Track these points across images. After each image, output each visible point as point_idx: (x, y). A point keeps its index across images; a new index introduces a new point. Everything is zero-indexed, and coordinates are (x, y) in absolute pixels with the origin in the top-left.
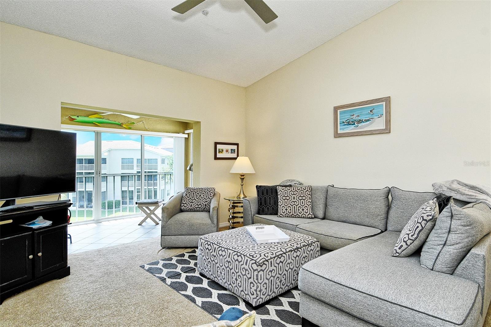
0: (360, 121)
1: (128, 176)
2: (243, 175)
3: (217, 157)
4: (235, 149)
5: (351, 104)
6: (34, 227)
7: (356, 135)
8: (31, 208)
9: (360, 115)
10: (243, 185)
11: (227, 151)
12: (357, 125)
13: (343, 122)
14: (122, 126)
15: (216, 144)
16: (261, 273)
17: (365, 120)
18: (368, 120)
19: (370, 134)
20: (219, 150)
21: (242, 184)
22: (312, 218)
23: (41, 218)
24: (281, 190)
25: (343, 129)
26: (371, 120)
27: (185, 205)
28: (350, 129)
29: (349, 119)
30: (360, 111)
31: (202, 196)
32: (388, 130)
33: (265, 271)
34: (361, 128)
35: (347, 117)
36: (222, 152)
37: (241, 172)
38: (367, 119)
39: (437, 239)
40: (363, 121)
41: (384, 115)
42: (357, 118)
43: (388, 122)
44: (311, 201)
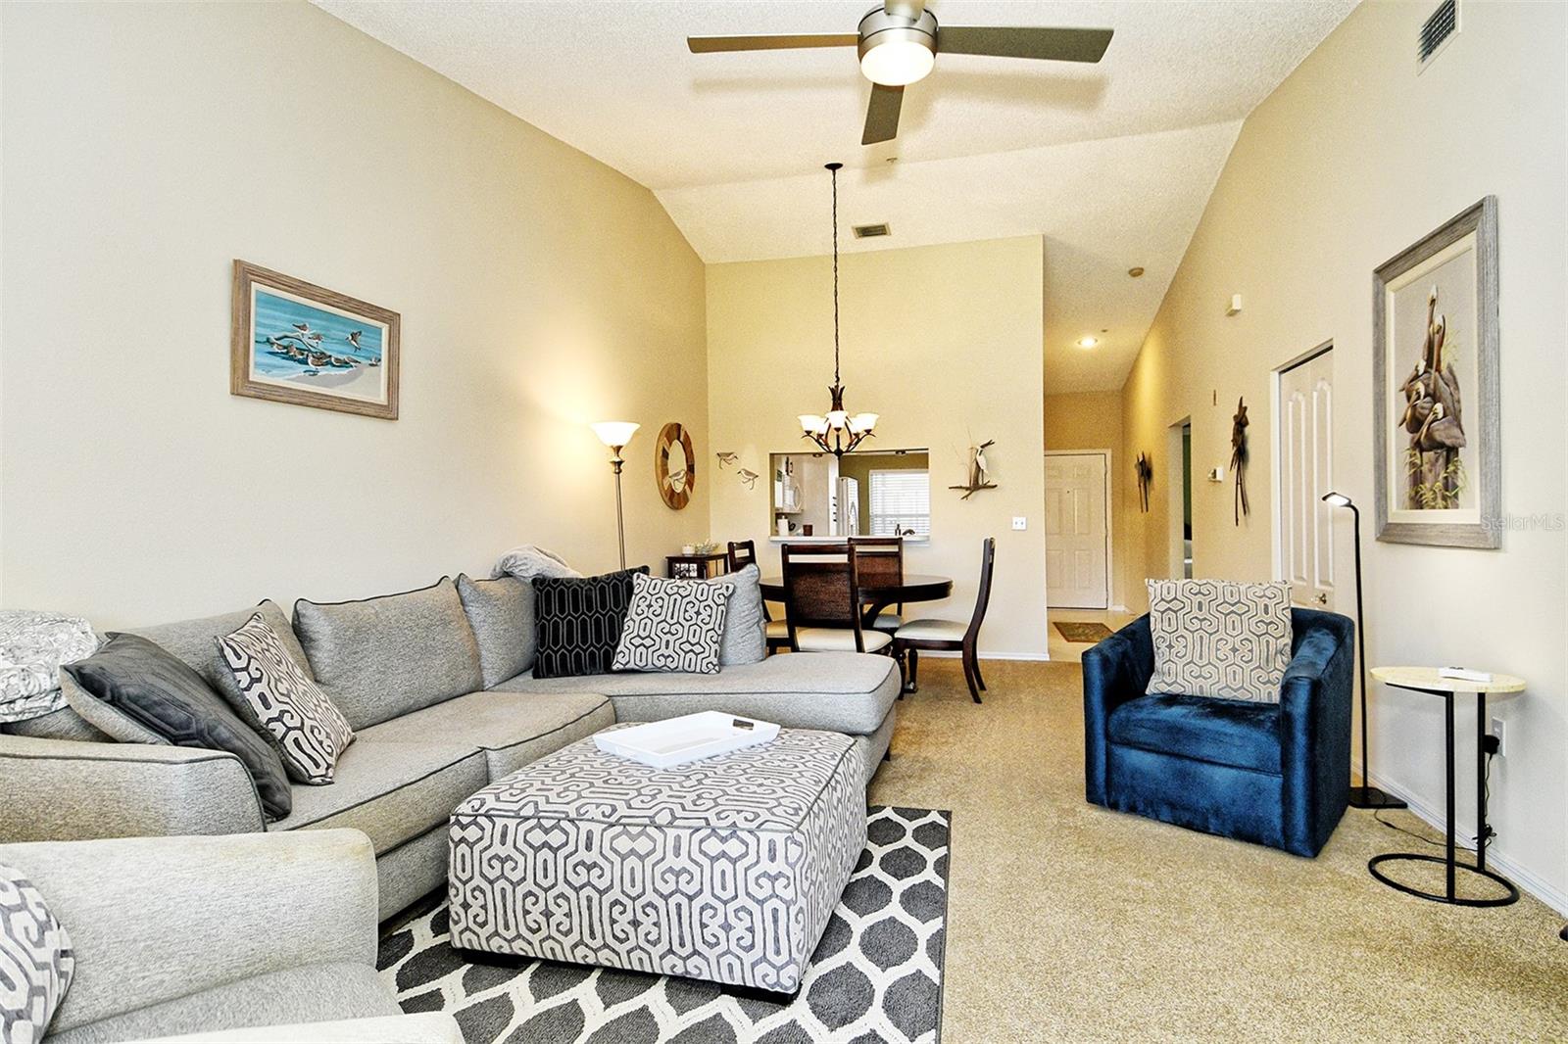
0: (322, 359)
7: (315, 404)
9: (324, 335)
12: (313, 368)
13: (268, 340)
17: (337, 360)
18: (344, 364)
19: (350, 410)
26: (352, 366)
32: (395, 411)
34: (328, 382)
40: (332, 360)
41: (383, 360)
42: (313, 342)
43: (393, 386)
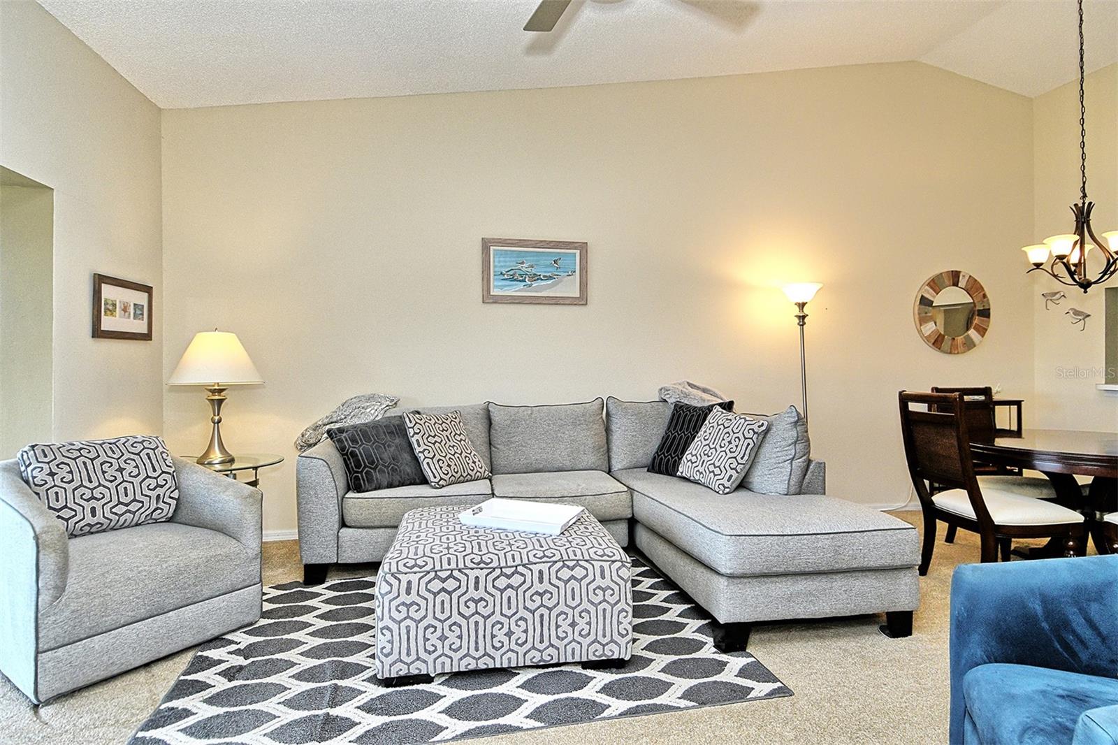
0: (535, 277)
2: (220, 391)
3: (102, 329)
4: (143, 306)
5: (520, 240)
7: (528, 302)
10: (219, 421)
11: (125, 310)
12: (529, 283)
13: (501, 273)
15: (99, 280)
17: (544, 276)
18: (550, 278)
19: (554, 302)
20: (106, 303)
21: (217, 418)
25: (501, 287)
28: (516, 290)
29: (514, 268)
30: (535, 258)
32: (585, 300)
34: (537, 290)
35: (512, 264)
36: (112, 312)
38: (548, 275)
39: (779, 454)
40: (542, 277)
42: (529, 270)
43: (584, 286)
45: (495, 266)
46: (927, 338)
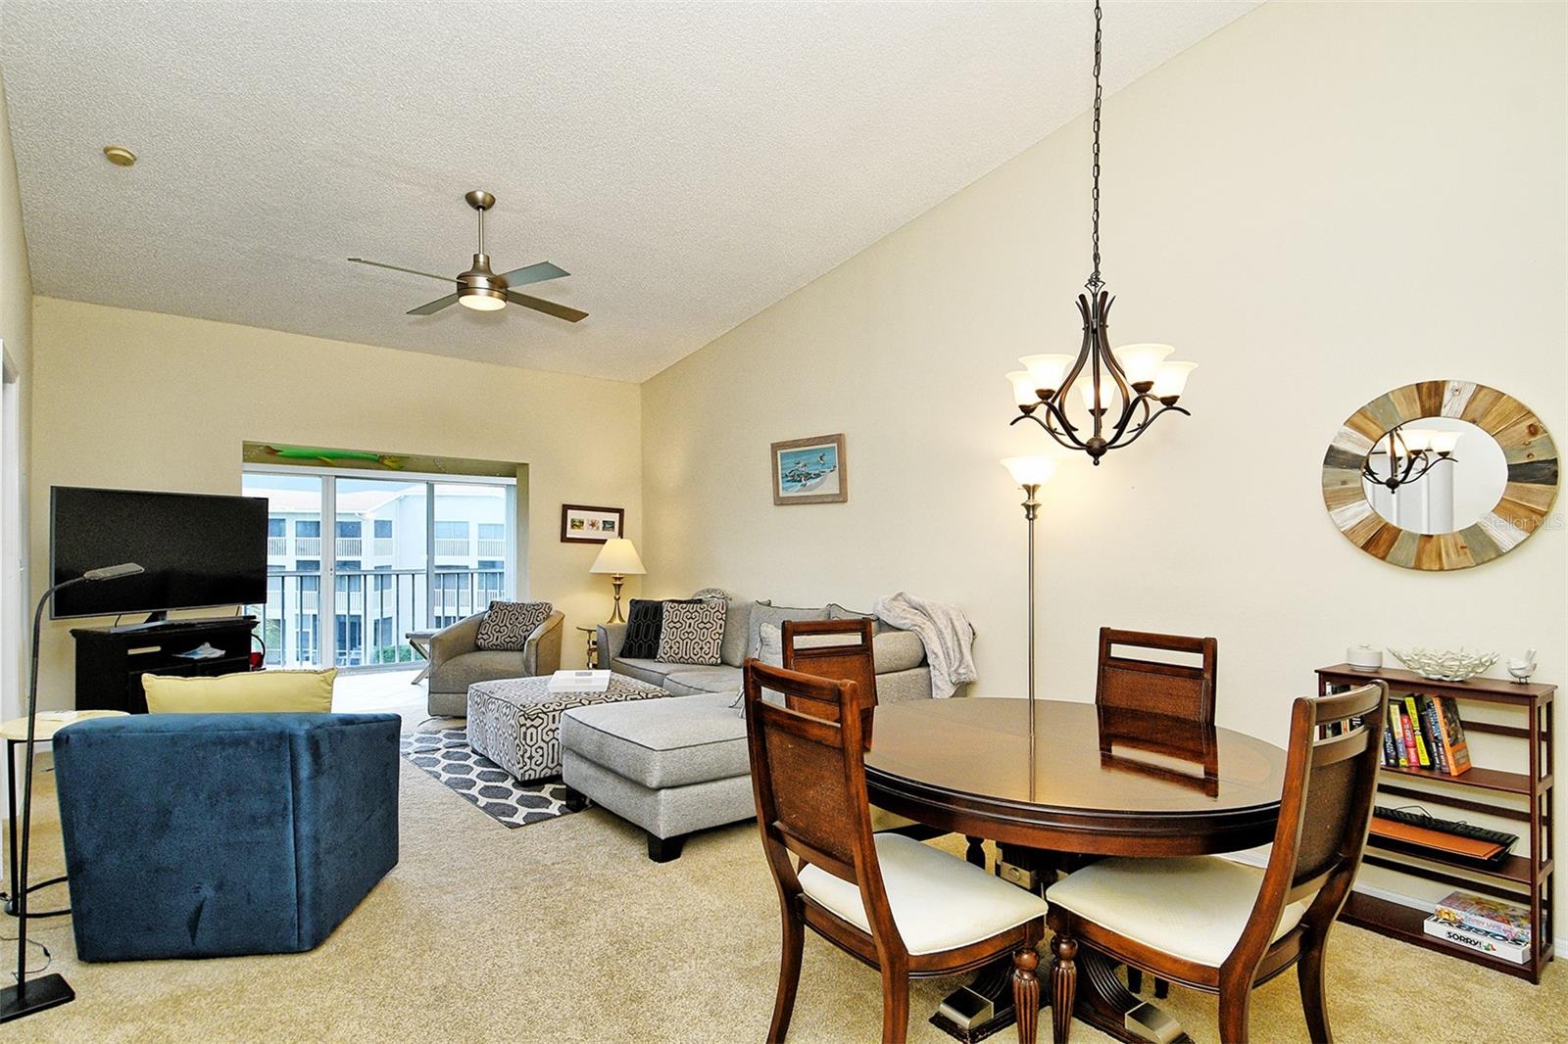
0: (808, 476)
1: (349, 576)
2: (620, 579)
3: (567, 536)
4: (613, 522)
5: (794, 441)
6: (196, 657)
7: (803, 502)
8: (193, 625)
9: (807, 463)
10: (619, 599)
11: (593, 525)
12: (804, 482)
14: (382, 463)
15: (566, 508)
16: (533, 730)
18: (818, 475)
19: (820, 501)
20: (573, 521)
21: (617, 597)
22: (716, 665)
23: (207, 645)
24: (669, 609)
25: (785, 489)
26: (821, 475)
27: (485, 637)
28: (796, 490)
29: (793, 469)
30: (807, 457)
31: (520, 618)
32: (844, 496)
33: (540, 729)
34: (809, 489)
35: (791, 465)
36: (579, 527)
37: (618, 571)
38: (816, 472)
40: (812, 475)
41: (837, 467)
42: (803, 469)
44: (720, 632)
45: (782, 469)
46: (1349, 534)
